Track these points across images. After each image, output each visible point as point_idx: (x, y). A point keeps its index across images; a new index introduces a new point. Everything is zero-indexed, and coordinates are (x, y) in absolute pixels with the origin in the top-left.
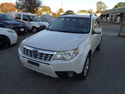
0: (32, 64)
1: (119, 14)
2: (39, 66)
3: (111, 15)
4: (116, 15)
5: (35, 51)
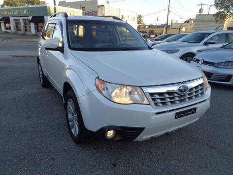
0: (189, 114)
1: (30, 18)
2: (195, 112)
3: (15, 20)
4: (24, 19)
5: (182, 88)
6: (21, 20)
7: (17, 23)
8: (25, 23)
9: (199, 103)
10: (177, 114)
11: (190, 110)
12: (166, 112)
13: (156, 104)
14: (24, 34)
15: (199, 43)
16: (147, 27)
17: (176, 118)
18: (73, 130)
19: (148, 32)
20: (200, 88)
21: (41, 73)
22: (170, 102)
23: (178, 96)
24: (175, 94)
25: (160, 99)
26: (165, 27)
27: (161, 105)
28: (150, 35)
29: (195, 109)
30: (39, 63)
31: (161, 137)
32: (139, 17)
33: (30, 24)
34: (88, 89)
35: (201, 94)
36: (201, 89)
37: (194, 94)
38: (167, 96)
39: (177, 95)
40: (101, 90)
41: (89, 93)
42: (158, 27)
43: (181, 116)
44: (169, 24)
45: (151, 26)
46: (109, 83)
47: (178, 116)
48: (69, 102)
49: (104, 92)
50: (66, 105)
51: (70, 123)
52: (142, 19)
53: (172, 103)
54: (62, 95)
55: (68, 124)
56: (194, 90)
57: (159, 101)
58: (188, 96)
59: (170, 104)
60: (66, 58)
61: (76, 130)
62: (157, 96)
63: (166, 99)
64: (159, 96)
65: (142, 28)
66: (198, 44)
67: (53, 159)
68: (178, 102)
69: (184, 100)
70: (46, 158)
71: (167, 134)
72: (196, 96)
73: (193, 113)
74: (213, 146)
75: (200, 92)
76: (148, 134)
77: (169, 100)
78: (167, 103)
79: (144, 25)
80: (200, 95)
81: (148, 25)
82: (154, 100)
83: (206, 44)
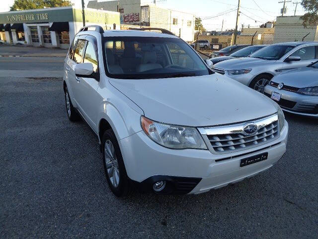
1: (50, 25)
2: (266, 158)
3: (30, 27)
4: (42, 27)
5: (249, 128)
6: (38, 28)
7: (33, 31)
8: (44, 32)
9: (272, 146)
10: (242, 161)
11: (259, 156)
12: (229, 158)
13: (216, 149)
14: (42, 47)
15: (278, 59)
16: (208, 34)
17: (241, 166)
18: (111, 179)
19: (210, 41)
20: (273, 127)
21: (68, 103)
22: (234, 146)
23: (243, 139)
24: (240, 136)
25: (221, 142)
26: (233, 35)
27: (222, 150)
28: (212, 45)
29: (266, 154)
30: (66, 90)
31: (223, 188)
32: (198, 21)
33: (50, 33)
34: (131, 129)
35: (275, 134)
36: (274, 129)
37: (266, 135)
38: (230, 138)
39: (242, 137)
40: (148, 131)
41: (132, 134)
42: (223, 33)
43: (248, 164)
44: (238, 30)
45: (213, 33)
46: (158, 122)
47: (244, 163)
48: (106, 144)
49: (152, 134)
50: (102, 147)
51: (109, 170)
52: (201, 23)
53: (237, 147)
54: (98, 135)
55: (106, 171)
56: (266, 130)
57: (220, 145)
58: (257, 138)
59: (233, 148)
60: (102, 86)
61: (115, 179)
62: (218, 139)
63: (229, 142)
64: (220, 139)
65: (201, 36)
66: (278, 61)
67: (88, 215)
68: (244, 146)
69: (251, 143)
70: (80, 214)
71: (231, 185)
72: (268, 138)
73: (264, 159)
74: (291, 201)
75: (273, 132)
76: (206, 186)
77: (232, 143)
78: (230, 148)
79: (204, 32)
80: (273, 136)
81: (211, 31)
82: (213, 143)
83: (288, 61)
